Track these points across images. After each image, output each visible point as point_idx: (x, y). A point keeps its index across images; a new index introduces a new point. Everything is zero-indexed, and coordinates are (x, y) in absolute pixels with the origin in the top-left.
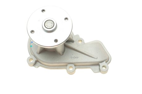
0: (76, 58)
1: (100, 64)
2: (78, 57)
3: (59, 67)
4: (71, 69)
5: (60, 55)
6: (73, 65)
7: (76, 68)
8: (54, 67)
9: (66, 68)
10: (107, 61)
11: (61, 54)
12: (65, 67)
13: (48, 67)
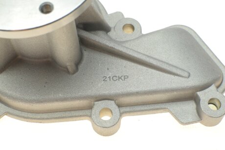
0: (120, 78)
1: (200, 94)
2: (126, 77)
3: (67, 114)
4: (106, 118)
5: (68, 72)
6: (111, 104)
7: (121, 114)
8: (50, 115)
9: (90, 116)
10: (218, 83)
11: (70, 70)
12: (87, 112)
13: (30, 115)
